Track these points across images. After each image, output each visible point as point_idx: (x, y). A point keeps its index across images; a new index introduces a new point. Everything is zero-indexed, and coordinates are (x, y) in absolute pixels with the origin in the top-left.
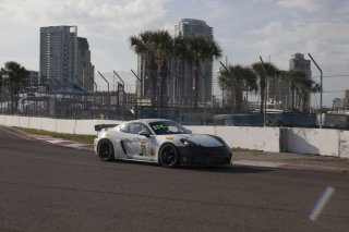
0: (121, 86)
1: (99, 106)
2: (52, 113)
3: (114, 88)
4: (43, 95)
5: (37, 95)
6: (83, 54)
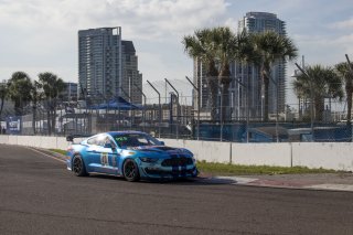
0: (174, 97)
1: (149, 122)
3: (165, 100)
4: (83, 111)
5: (77, 111)
6: (128, 60)
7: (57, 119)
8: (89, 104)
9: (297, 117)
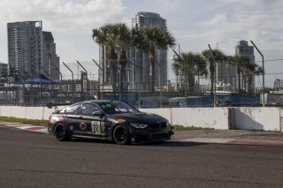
0: (84, 74)
1: (65, 93)
2: (21, 101)
3: (77, 77)
5: (6, 85)
6: (48, 46)
8: (17, 80)
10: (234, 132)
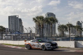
0: (31, 31)
1: (25, 37)
2: (12, 39)
3: (29, 32)
4: (9, 34)
5: (8, 35)
7: (3, 36)
8: (11, 33)
9: (58, 35)
10: (76, 48)
